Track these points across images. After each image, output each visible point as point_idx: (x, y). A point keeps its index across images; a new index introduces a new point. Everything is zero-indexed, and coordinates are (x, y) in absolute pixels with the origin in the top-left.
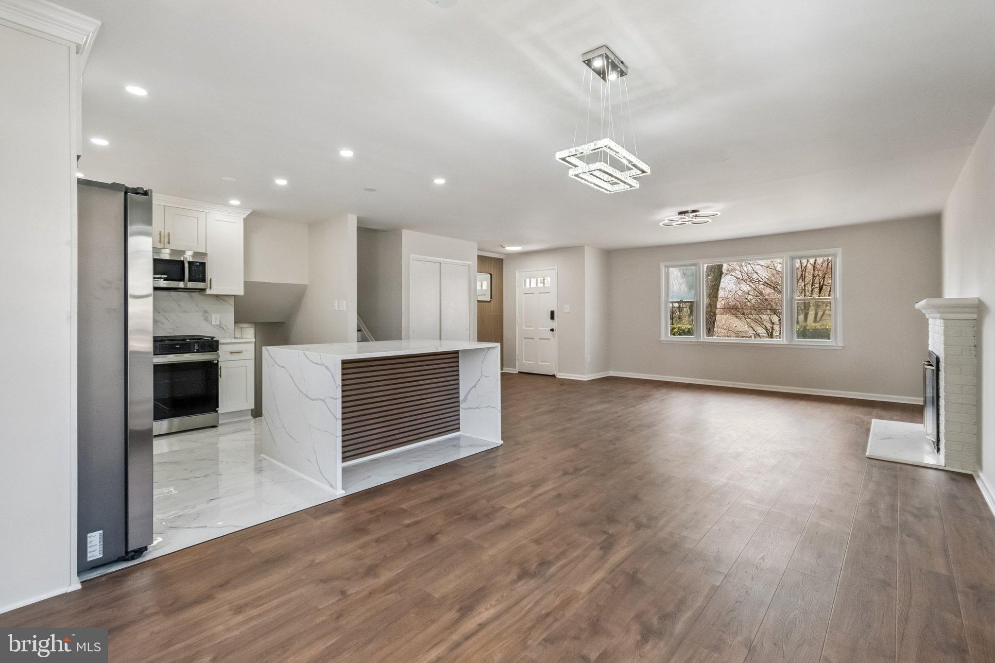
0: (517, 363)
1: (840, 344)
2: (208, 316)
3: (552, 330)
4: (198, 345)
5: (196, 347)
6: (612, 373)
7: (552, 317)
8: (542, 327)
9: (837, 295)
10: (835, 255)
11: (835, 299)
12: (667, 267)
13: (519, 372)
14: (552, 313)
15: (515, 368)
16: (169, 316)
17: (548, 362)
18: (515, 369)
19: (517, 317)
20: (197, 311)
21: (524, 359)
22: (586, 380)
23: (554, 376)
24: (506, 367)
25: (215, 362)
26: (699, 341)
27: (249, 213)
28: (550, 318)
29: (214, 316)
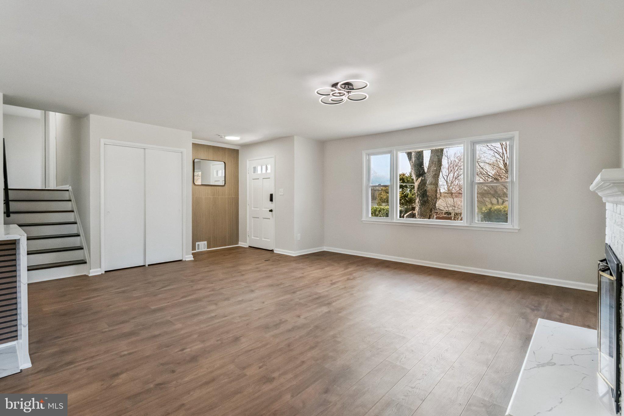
0: (248, 238)
1: (516, 227)
3: (271, 211)
6: (325, 249)
7: (271, 200)
8: (265, 208)
9: (514, 179)
10: (511, 139)
11: (512, 181)
12: (368, 155)
13: (249, 246)
14: (271, 196)
15: (246, 242)
17: (268, 239)
18: (246, 244)
19: (248, 199)
21: (252, 236)
22: (294, 255)
23: (272, 251)
24: (241, 242)
26: (393, 221)
28: (269, 200)
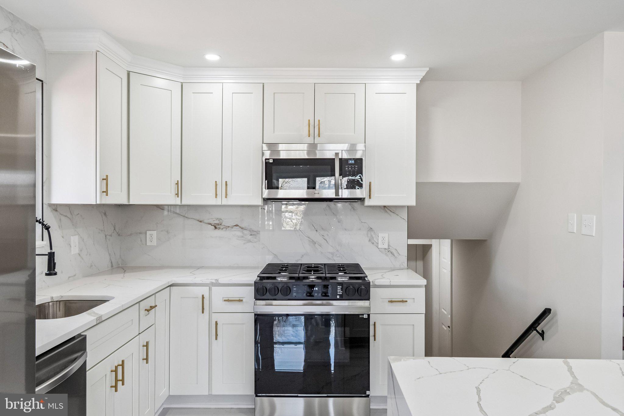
2: (374, 236)
4: (342, 289)
5: (340, 292)
16: (328, 235)
20: (360, 229)
25: (365, 316)
27: (424, 74)
29: (381, 235)
